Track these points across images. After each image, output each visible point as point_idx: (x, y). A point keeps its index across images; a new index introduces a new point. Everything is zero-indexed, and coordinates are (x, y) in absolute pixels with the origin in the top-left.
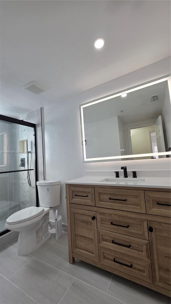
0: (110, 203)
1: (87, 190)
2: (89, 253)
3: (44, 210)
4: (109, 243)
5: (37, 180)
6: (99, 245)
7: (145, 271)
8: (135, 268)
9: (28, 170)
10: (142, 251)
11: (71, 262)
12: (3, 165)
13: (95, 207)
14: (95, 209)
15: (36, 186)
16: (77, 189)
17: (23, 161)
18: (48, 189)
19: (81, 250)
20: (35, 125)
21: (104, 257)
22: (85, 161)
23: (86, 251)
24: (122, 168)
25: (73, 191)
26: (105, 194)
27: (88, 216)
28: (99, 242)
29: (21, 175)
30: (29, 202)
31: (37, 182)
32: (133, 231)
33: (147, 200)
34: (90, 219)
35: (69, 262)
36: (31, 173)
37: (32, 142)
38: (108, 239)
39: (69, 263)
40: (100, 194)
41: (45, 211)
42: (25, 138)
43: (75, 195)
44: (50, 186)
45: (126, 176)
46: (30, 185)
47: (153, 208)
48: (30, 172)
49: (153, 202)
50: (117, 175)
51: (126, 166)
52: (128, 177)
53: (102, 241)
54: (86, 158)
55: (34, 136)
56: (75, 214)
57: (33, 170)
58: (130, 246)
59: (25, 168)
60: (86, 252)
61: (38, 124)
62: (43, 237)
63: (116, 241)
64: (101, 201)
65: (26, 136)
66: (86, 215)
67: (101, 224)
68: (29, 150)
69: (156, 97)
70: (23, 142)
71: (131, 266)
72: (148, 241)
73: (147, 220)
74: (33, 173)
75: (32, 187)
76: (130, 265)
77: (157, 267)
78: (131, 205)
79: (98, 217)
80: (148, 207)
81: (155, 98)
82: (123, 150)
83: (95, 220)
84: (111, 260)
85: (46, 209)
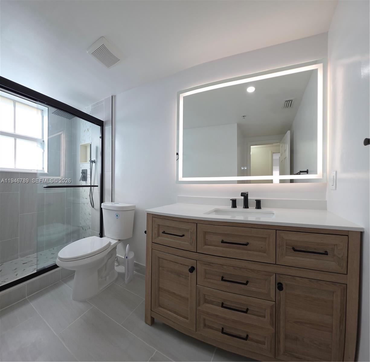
0: (222, 248)
1: (183, 226)
2: (178, 317)
3: (110, 243)
4: (215, 306)
5: (102, 201)
6: (198, 308)
7: (265, 342)
8: (252, 340)
9: (91, 186)
10: (264, 317)
11: (148, 322)
12: (60, 176)
13: (197, 252)
14: (195, 256)
15: (101, 209)
16: (168, 223)
17: (84, 172)
18: (117, 216)
19: (168, 311)
20: (102, 122)
21: (205, 325)
22: (179, 180)
23: (175, 313)
24: (242, 194)
25: (159, 225)
26: (214, 234)
27: (181, 264)
28: (198, 304)
29: (81, 192)
30: (90, 228)
31: (102, 204)
32: (254, 289)
33: (279, 245)
34: (187, 270)
35: (144, 321)
36: (94, 191)
37: (97, 148)
38: (214, 301)
39: (144, 323)
40: (205, 233)
41: (112, 244)
42: (88, 142)
43: (163, 233)
44: (121, 212)
45: (246, 206)
46: (93, 207)
47: (286, 255)
48: (93, 188)
49: (287, 247)
50: (234, 204)
51: (247, 191)
52: (248, 208)
53: (203, 304)
54: (183, 177)
55: (101, 139)
56: (160, 259)
57: (97, 186)
58: (247, 309)
59: (86, 183)
60: (175, 315)
61: (107, 121)
62: (108, 277)
63: (227, 304)
64: (206, 245)
65: (90, 138)
66: (178, 263)
67: (204, 279)
68: (93, 159)
69: (290, 102)
70: (85, 146)
71: (246, 338)
72: (275, 303)
73: (276, 274)
74: (97, 191)
75: (95, 209)
76: (244, 335)
77: (282, 336)
78: (254, 251)
79: (200, 268)
80: (279, 255)
81: (289, 104)
82: (246, 168)
83: (194, 272)
84: (217, 330)
85: (113, 242)
